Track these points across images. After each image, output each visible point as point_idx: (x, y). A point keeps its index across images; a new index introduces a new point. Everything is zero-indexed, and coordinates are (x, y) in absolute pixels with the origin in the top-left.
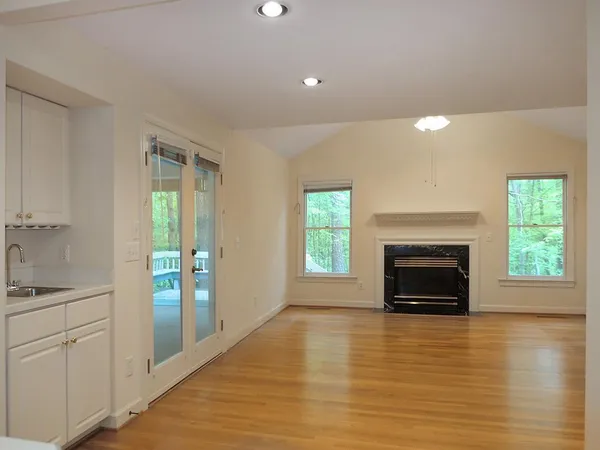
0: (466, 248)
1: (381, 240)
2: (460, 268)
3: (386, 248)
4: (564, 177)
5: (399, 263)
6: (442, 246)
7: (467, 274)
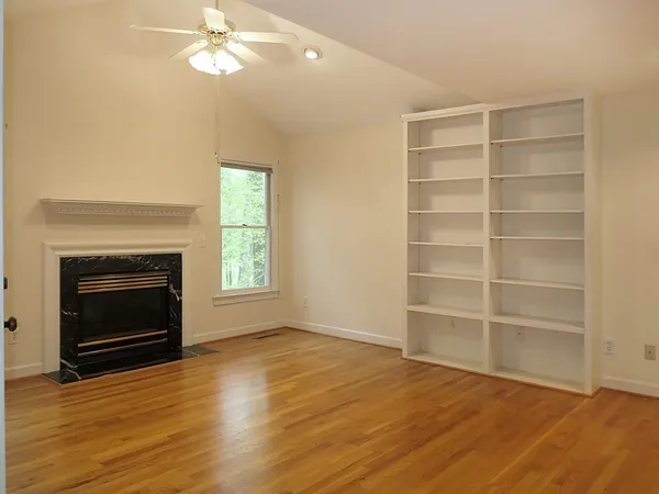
0: (178, 257)
1: (55, 248)
2: (171, 286)
3: (63, 261)
4: (269, 171)
5: (85, 287)
6: (147, 257)
7: (180, 295)
